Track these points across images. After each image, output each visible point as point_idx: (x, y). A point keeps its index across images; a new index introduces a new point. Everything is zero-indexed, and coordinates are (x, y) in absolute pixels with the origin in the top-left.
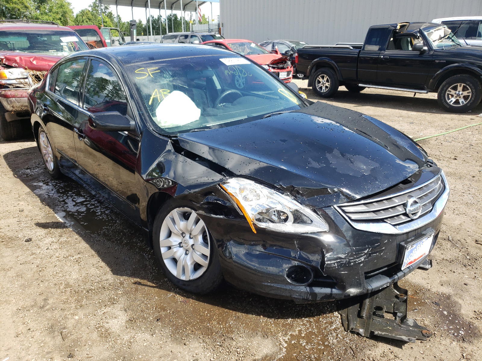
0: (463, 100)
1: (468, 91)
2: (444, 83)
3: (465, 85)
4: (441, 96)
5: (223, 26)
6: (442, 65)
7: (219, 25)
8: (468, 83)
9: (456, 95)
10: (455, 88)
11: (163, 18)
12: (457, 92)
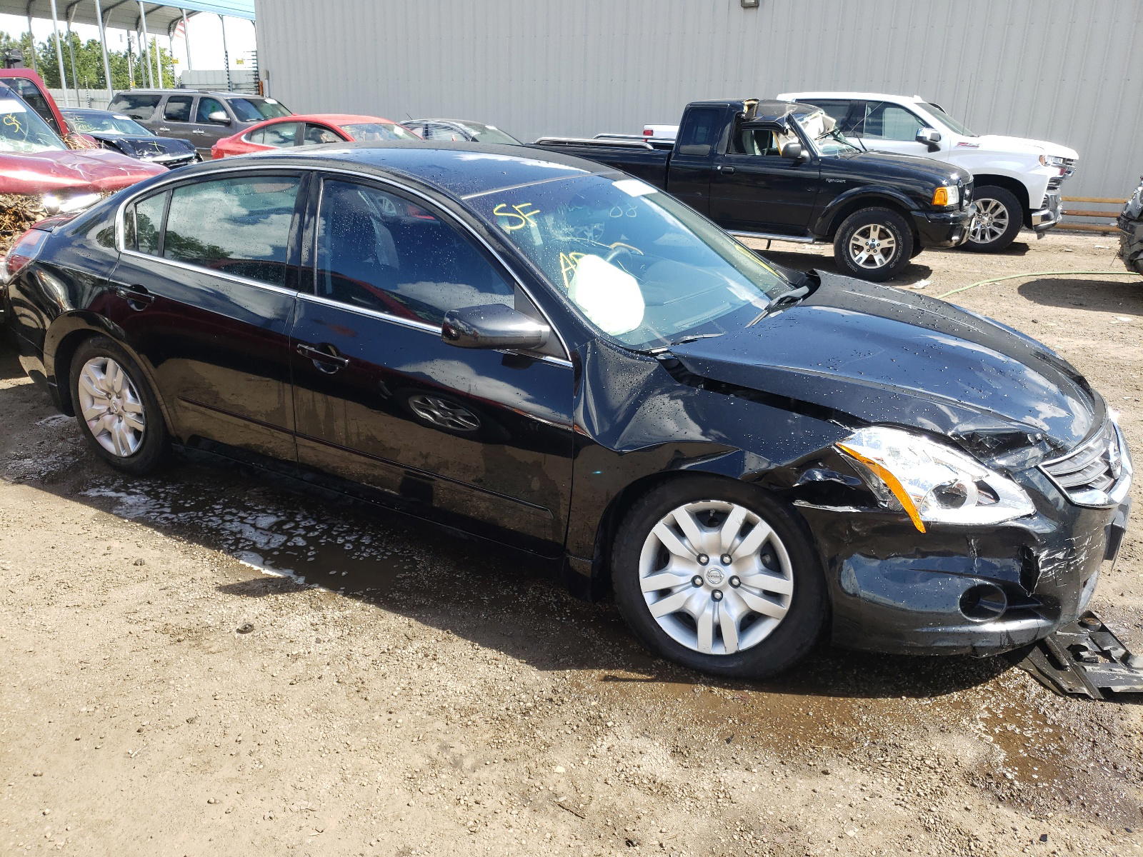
0: (881, 256)
1: (890, 240)
2: (845, 223)
3: (883, 227)
4: (841, 249)
5: (268, 79)
6: (838, 188)
7: (257, 74)
8: (889, 224)
9: (868, 247)
10: (865, 234)
11: (38, 42)
12: (870, 242)
